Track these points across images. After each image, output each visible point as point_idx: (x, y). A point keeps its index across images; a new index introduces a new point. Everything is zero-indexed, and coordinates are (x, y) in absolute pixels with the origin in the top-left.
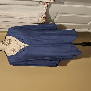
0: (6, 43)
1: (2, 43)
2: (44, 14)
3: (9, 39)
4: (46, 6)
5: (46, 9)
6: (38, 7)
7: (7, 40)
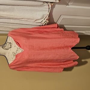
0: (6, 47)
1: (2, 47)
2: (47, 15)
3: (10, 43)
4: (50, 6)
5: (50, 10)
6: (41, 8)
7: (7, 44)
